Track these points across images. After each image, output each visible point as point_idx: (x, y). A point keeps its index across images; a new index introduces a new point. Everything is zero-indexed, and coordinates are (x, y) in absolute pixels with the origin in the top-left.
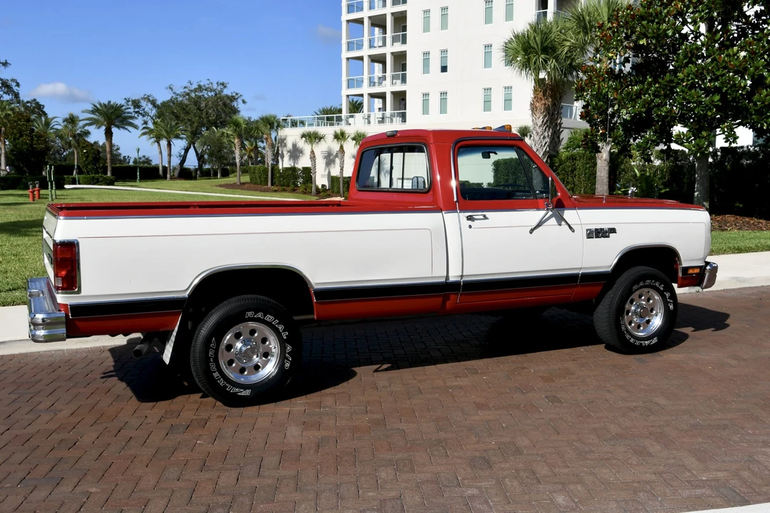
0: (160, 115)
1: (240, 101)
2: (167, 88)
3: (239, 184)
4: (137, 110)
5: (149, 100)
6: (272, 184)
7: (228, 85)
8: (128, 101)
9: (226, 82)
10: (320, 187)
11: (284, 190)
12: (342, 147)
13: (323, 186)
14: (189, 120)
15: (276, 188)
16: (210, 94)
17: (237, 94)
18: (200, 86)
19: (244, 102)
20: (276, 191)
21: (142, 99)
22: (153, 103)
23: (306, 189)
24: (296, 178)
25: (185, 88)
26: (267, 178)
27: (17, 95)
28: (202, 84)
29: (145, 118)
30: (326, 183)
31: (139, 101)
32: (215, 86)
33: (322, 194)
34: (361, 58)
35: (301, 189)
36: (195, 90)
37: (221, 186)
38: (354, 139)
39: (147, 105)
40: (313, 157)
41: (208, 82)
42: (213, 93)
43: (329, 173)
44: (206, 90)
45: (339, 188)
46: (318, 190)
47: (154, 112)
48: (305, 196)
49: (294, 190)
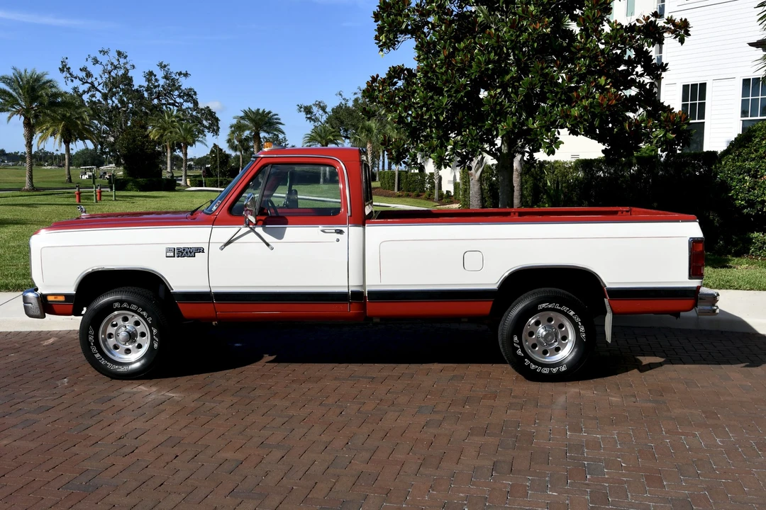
0: (329, 120)
2: (336, 95)
4: (309, 116)
5: (320, 106)
6: (399, 190)
10: (445, 193)
11: (408, 196)
13: (448, 192)
15: (401, 194)
20: (399, 196)
21: (314, 105)
22: (324, 109)
23: (429, 195)
24: (423, 183)
25: (355, 94)
26: (394, 183)
27: (196, 103)
29: (316, 124)
30: (451, 188)
31: (311, 107)
33: (445, 200)
35: (426, 195)
39: (318, 111)
43: (455, 177)
46: (441, 196)
47: (324, 118)
48: (426, 202)
49: (418, 196)
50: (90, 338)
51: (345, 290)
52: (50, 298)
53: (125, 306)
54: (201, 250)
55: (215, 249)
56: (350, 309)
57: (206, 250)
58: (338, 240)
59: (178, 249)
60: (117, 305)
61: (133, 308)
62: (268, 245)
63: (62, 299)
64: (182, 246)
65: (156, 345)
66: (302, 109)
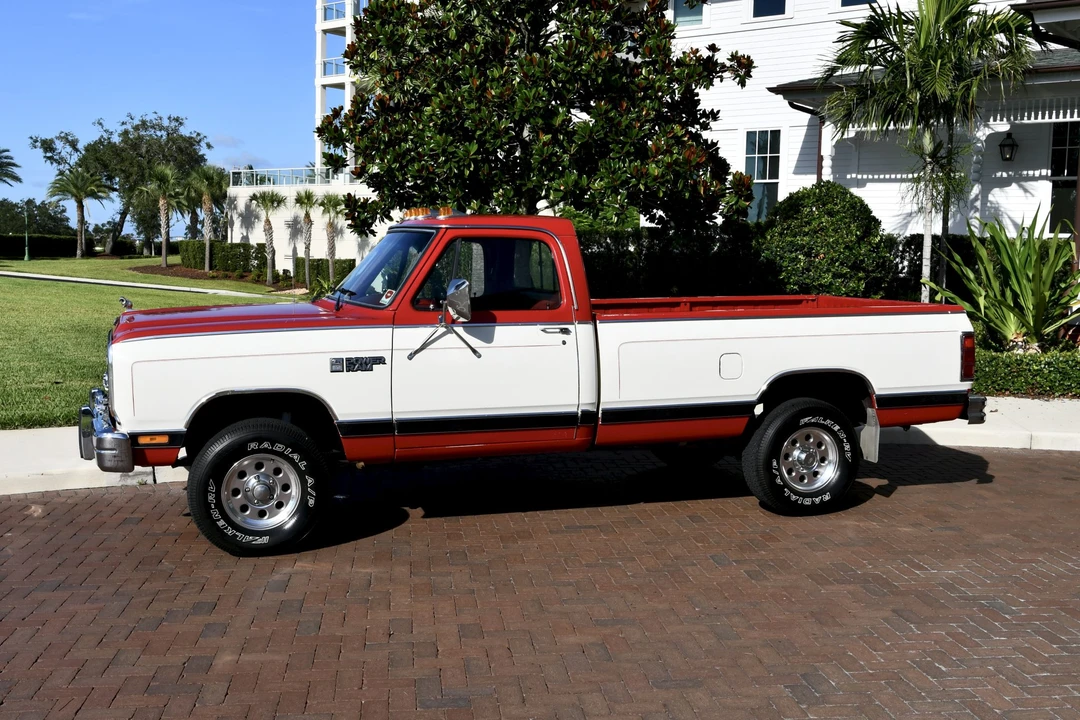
0: (82, 162)
1: (203, 144)
2: (94, 124)
3: (164, 266)
4: (49, 154)
5: (67, 141)
6: (211, 268)
7: (185, 121)
8: (36, 141)
9: (181, 116)
10: (281, 273)
11: (227, 277)
12: (307, 215)
13: (285, 271)
14: (123, 171)
15: (215, 274)
16: (159, 133)
17: (198, 134)
18: (144, 123)
19: (209, 146)
20: (213, 278)
21: (57, 138)
22: (73, 144)
23: (259, 276)
24: (247, 258)
25: (123, 123)
26: (203, 259)
28: (148, 118)
29: (61, 167)
30: (290, 266)
31: (52, 141)
32: (166, 123)
33: (280, 284)
34: (341, 86)
35: (252, 276)
36: (136, 128)
37: (136, 269)
38: (322, 204)
39: (64, 148)
40: (269, 229)
41: (155, 116)
42: (164, 133)
43: (295, 250)
44: (153, 127)
45: (304, 273)
46: (276, 277)
47: (74, 159)
48: (255, 286)
49: (241, 277)
50: (210, 498)
51: (574, 409)
52: (143, 440)
53: (266, 446)
54: (380, 360)
55: (401, 357)
56: (575, 436)
57: (388, 361)
58: (564, 343)
59: (348, 360)
60: (253, 446)
61: (277, 449)
62: (474, 351)
63: (165, 440)
64: (353, 355)
65: (311, 502)
66: (39, 144)
